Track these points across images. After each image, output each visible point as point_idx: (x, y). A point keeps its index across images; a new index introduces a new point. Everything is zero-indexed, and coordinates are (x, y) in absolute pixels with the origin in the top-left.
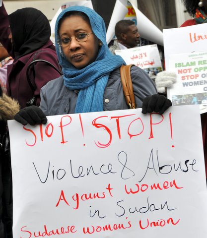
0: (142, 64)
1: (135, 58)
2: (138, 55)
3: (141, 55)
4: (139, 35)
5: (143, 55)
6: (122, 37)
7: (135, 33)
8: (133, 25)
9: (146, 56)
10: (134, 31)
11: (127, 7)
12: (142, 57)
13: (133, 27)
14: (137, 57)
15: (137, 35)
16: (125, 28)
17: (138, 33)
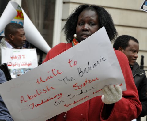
0: (19, 65)
1: (14, 58)
2: (17, 56)
3: (20, 56)
4: (25, 39)
5: (22, 57)
6: (11, 38)
7: (22, 36)
8: (21, 29)
9: (24, 58)
10: (22, 34)
11: (16, 10)
12: (20, 58)
13: (21, 31)
14: (16, 58)
15: (24, 38)
16: (14, 29)
17: (24, 36)
